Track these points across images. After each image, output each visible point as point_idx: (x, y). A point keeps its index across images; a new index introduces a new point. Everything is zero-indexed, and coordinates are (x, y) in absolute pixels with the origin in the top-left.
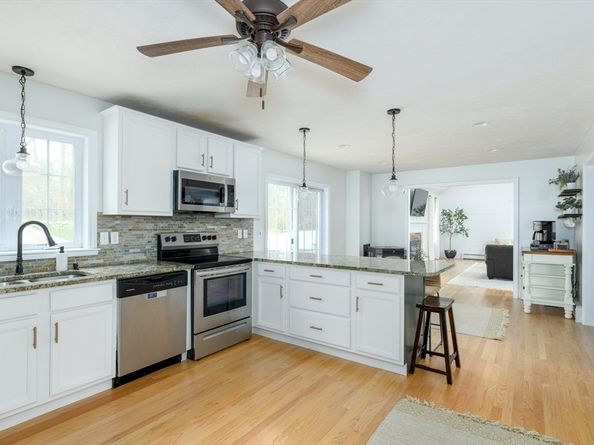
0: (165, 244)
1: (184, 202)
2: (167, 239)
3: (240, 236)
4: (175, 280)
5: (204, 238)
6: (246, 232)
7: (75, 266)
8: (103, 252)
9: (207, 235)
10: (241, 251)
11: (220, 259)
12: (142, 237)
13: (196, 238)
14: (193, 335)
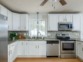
0: (58, 36)
1: (60, 28)
2: (58, 35)
3: (76, 35)
4: (57, 42)
5: (66, 35)
6: (78, 34)
7: (44, 38)
8: (48, 36)
9: (67, 34)
10: (77, 38)
11: (70, 39)
12: (54, 34)
13: (64, 35)
14: (60, 53)
